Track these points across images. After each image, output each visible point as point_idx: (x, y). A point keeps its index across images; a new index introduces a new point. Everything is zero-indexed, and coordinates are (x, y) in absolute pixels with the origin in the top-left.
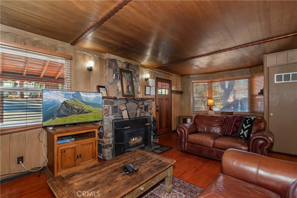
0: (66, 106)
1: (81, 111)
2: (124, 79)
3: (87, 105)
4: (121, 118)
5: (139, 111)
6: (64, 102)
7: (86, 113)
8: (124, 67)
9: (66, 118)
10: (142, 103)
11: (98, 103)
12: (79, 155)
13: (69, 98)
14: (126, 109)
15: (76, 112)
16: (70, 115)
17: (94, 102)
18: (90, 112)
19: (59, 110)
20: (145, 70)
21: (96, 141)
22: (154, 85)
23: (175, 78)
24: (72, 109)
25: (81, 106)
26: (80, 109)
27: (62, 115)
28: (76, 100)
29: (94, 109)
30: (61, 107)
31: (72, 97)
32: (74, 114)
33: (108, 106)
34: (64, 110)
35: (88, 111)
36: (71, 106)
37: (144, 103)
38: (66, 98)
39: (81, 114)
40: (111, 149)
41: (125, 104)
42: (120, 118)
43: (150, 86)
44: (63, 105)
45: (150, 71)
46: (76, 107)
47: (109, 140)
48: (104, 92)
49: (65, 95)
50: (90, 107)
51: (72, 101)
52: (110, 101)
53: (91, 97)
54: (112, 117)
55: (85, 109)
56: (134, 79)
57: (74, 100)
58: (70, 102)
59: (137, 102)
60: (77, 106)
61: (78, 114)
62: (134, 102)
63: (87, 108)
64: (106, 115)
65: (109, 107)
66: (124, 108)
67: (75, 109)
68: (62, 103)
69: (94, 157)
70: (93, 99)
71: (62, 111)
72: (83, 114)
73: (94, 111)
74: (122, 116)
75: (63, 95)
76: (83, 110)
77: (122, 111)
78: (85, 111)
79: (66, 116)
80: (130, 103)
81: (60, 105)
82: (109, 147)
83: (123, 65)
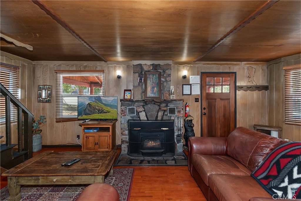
0: (90, 107)
1: (101, 111)
2: (148, 82)
3: (106, 106)
4: (139, 119)
5: (160, 114)
6: (89, 103)
7: (105, 113)
8: (151, 69)
9: (90, 116)
10: (166, 105)
11: (115, 104)
12: (97, 143)
13: (92, 100)
14: (144, 111)
15: (97, 112)
16: (93, 114)
17: (112, 104)
18: (109, 112)
19: (85, 110)
20: (183, 67)
21: (110, 136)
22: (199, 82)
23: (246, 68)
24: (94, 109)
25: (101, 107)
26: (100, 109)
27: (87, 113)
28: (97, 102)
29: (112, 109)
30: (87, 108)
31: (94, 100)
32: (96, 113)
33: (124, 107)
34: (88, 110)
35: (106, 111)
36: (94, 107)
37: (169, 105)
38: (90, 101)
39: (101, 114)
40: (127, 145)
41: (142, 106)
42: (137, 119)
43: (191, 85)
44: (88, 106)
45: (191, 66)
46: (97, 108)
47: (126, 137)
48: (128, 95)
49: (89, 98)
50: (109, 108)
51: (94, 103)
52: (127, 103)
53: (109, 99)
54: (128, 117)
55: (104, 110)
56: (163, 79)
57: (96, 102)
58: (93, 104)
59: (159, 104)
60: (98, 106)
61: (98, 113)
62: (154, 104)
63: (106, 109)
64: (123, 115)
65: (125, 109)
66: (141, 109)
67: (96, 109)
68: (88, 105)
69: (109, 147)
70: (111, 101)
71: (87, 110)
72: (103, 114)
73: (112, 112)
74: (139, 117)
75: (88, 98)
76: (103, 111)
77: (139, 112)
78: (104, 111)
79: (90, 115)
80: (149, 106)
81: (86, 106)
82: (126, 143)
83: (150, 67)
